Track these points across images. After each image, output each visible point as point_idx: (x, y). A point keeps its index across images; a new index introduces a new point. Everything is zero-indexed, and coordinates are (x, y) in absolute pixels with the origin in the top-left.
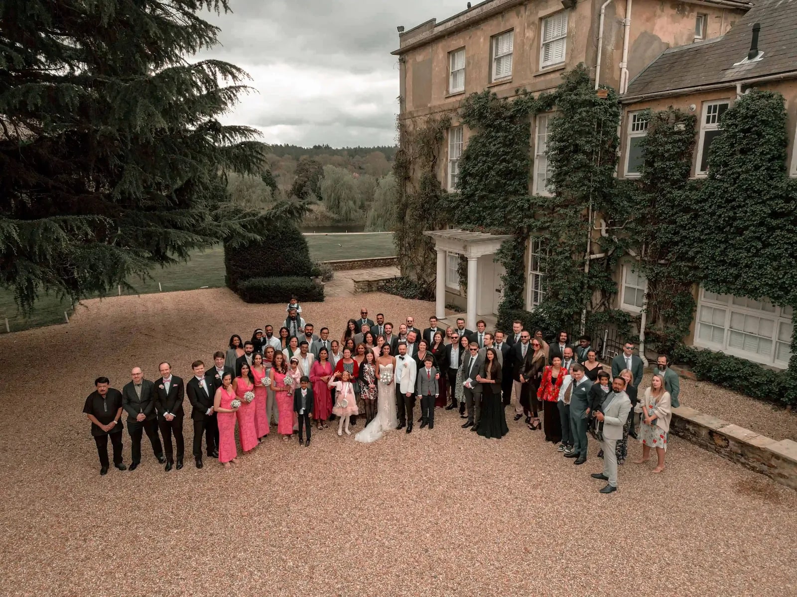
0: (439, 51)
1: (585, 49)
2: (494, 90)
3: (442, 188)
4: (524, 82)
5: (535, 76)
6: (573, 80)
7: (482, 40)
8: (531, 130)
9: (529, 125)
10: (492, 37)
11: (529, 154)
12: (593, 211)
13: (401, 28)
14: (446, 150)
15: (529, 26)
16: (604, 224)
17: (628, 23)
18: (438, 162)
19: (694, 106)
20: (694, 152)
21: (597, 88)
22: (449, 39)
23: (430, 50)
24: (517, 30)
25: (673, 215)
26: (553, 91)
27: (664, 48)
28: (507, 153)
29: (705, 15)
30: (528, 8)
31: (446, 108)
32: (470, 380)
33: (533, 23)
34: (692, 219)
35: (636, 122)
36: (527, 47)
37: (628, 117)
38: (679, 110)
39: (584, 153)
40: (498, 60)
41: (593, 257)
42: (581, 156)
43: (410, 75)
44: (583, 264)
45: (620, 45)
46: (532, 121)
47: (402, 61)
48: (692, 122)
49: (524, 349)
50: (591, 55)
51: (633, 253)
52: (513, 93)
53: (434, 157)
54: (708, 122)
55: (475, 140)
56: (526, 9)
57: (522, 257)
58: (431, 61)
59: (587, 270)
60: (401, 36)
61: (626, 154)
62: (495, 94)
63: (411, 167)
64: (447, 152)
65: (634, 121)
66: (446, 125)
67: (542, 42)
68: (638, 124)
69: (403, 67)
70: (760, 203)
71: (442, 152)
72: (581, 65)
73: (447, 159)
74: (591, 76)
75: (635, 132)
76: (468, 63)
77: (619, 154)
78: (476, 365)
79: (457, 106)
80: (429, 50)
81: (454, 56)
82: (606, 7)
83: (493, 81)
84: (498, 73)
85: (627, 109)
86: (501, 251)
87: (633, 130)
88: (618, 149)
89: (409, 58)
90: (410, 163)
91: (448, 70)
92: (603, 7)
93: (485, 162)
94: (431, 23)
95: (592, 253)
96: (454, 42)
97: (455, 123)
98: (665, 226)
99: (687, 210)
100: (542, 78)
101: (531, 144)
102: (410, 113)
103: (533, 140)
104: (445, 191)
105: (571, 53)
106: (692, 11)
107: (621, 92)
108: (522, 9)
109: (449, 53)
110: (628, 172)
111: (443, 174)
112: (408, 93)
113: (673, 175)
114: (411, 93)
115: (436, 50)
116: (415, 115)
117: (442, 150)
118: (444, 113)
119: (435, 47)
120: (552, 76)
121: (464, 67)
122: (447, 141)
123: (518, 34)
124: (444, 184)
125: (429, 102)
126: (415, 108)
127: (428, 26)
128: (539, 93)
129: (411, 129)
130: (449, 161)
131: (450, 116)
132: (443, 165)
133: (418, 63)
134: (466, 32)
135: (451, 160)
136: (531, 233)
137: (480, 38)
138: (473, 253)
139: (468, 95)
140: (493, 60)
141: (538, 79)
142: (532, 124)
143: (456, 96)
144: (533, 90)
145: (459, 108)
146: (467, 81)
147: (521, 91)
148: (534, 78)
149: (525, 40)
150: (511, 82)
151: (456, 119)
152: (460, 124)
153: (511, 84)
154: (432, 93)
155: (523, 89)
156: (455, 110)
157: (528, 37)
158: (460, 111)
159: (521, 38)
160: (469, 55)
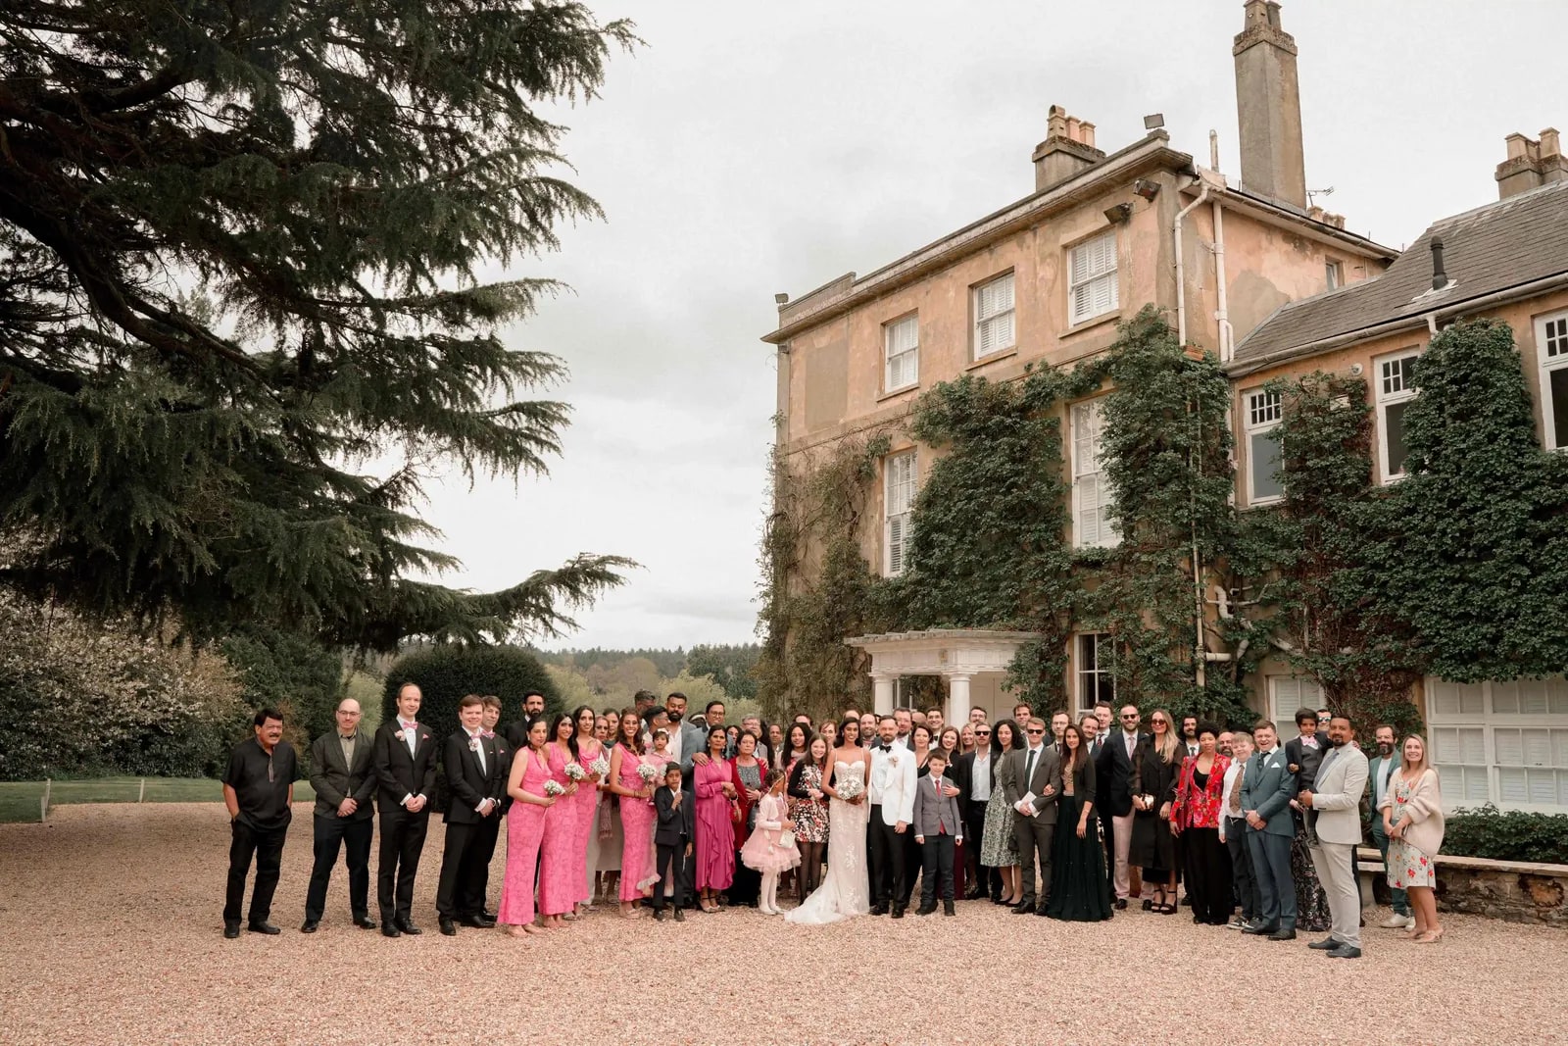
0: (865, 322)
1: (1154, 283)
2: (977, 374)
3: (872, 572)
4: (1042, 351)
5: (1062, 338)
6: (1138, 333)
7: (952, 294)
8: (1062, 431)
9: (1058, 421)
10: (972, 287)
11: (1062, 474)
12: (1201, 566)
13: (781, 297)
14: (879, 498)
15: (1043, 261)
16: (1223, 595)
17: (1221, 250)
18: (862, 524)
19: (1358, 365)
20: (1373, 442)
21: (1183, 343)
22: (886, 301)
23: (845, 325)
24: (1020, 270)
25: (1356, 549)
26: (1102, 357)
27: (1283, 302)
28: (1018, 474)
29: (1338, 263)
30: (1040, 232)
31: (878, 420)
32: (1030, 797)
33: (1051, 255)
34: (1394, 548)
35: (1258, 409)
36: (1043, 294)
37: (1242, 400)
38: (1333, 375)
39: (1176, 447)
40: (984, 325)
41: (1210, 656)
42: (1170, 454)
43: (799, 375)
44: (1192, 670)
45: (1212, 281)
46: (1062, 414)
47: (785, 351)
48: (1359, 392)
49: (1130, 742)
50: (1167, 292)
51: (1286, 646)
52: (1022, 372)
53: (854, 514)
54: (1387, 389)
55: (946, 466)
56: (1035, 235)
57: (1060, 677)
58: (846, 344)
59: (1201, 681)
60: (781, 310)
61: (1246, 464)
62: (983, 379)
63: (800, 544)
64: (882, 502)
65: (1254, 406)
66: (881, 450)
67: (1070, 284)
68: (1262, 412)
69: (785, 362)
70: (1511, 497)
71: (870, 503)
72: (1148, 308)
73: (882, 515)
74: (1171, 323)
75: (1259, 424)
76: (924, 336)
77: (1235, 465)
78: (1042, 764)
79: (905, 412)
80: (841, 325)
81: (892, 330)
82: (1184, 218)
83: (976, 359)
84: (985, 345)
85: (1238, 386)
86: (1017, 667)
87: (1254, 421)
88: (1230, 457)
89: (800, 346)
90: (797, 535)
91: (881, 353)
92: (1178, 217)
93: (970, 498)
94: (847, 279)
95: (1207, 649)
96: (894, 305)
97: (899, 442)
98: (1346, 571)
99: (1380, 535)
100: (1078, 339)
101: (1063, 457)
102: (800, 440)
103: (1067, 449)
104: (877, 577)
105: (1129, 292)
106: (1317, 251)
107: (1224, 358)
108: (1029, 236)
109: (884, 325)
110: (1256, 496)
111: (874, 545)
112: (795, 407)
113: (1344, 477)
114: (803, 405)
115: (858, 324)
116: (810, 443)
117: (870, 498)
118: (874, 429)
119: (853, 318)
120: (1096, 332)
121: (916, 344)
122: (882, 481)
123: (1024, 276)
124: (877, 564)
125: (842, 417)
126: (810, 431)
127: (839, 287)
128: (1074, 364)
129: (801, 470)
130: (885, 519)
131: (888, 433)
132: (873, 527)
133: (819, 350)
134: (918, 286)
135: (889, 518)
136: (1076, 628)
137: (947, 291)
138: (959, 667)
139: (926, 390)
140: (975, 324)
141: (1069, 342)
142: (1063, 419)
143: (900, 396)
144: (1061, 361)
145: (908, 415)
146: (923, 366)
147: (1037, 367)
148: (1061, 341)
149: (1037, 283)
150: (1014, 354)
151: (901, 438)
152: (910, 446)
153: (1016, 357)
154: (848, 398)
155: (1039, 361)
156: (898, 420)
157: (1042, 278)
158: (909, 422)
159: (1030, 281)
160: (925, 323)
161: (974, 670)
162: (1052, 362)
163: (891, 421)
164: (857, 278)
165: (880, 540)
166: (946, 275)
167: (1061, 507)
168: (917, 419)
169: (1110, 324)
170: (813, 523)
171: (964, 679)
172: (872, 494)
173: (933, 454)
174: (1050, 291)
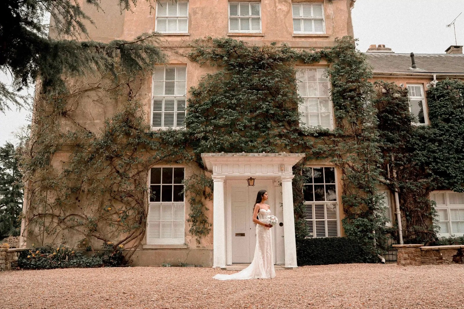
1: (346, 29)
2: (236, 39)
4: (281, 39)
19: (402, 84)
36: (281, 16)
73: (149, 95)
76: (194, 12)
79: (178, 45)
91: (155, 13)
92: (351, 9)
100: (303, 40)
105: (333, 29)
111: (147, 110)
117: (144, 84)
120: (314, 40)
135: (153, 97)
141: (298, 40)
143: (172, 37)
144: (294, 46)
145: (181, 47)
146: (192, 26)
147: (280, 45)
148: (293, 38)
149: (277, 10)
150: (263, 36)
151: (173, 58)
152: (180, 63)
153: (263, 38)
154: (125, 29)
155: (281, 43)
156: (171, 48)
157: (280, 9)
158: (181, 51)
159: (272, 8)
160: (195, 7)
162: (289, 45)
163: (166, 48)
165: (150, 107)
167: (296, 109)
168: (190, 51)
169: (322, 38)
170: (86, 91)
171: (291, 180)
172: (146, 82)
173: (200, 70)
174: (285, 16)
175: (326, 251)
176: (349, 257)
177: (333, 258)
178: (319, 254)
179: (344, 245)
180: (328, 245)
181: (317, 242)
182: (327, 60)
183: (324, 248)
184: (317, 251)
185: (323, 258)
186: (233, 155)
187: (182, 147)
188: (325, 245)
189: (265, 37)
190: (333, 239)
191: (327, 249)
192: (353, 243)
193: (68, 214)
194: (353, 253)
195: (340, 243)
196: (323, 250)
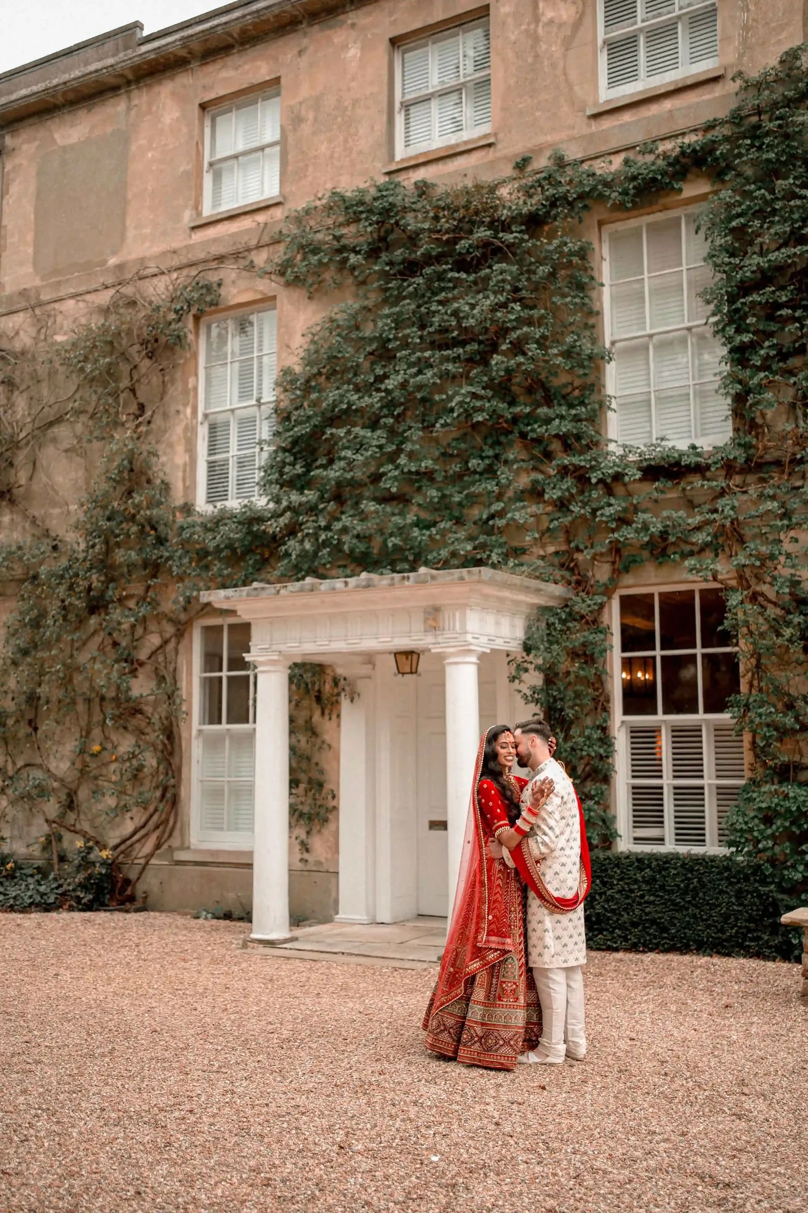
0: (168, 101)
1: (799, 17)
3: (179, 502)
4: (551, 138)
5: (596, 116)
9: (590, 245)
10: (395, 42)
11: (595, 332)
14: (191, 382)
18: (158, 423)
22: (210, 68)
23: (122, 107)
24: (502, 11)
26: (687, 140)
31: (195, 255)
36: (552, 47)
40: (411, 106)
43: (21, 188)
46: (594, 238)
52: (508, 171)
53: (143, 408)
58: (124, 138)
63: (21, 457)
64: (195, 389)
66: (199, 305)
67: (600, 34)
71: (174, 390)
73: (196, 411)
76: (294, 121)
79: (254, 242)
80: (116, 108)
83: (398, 157)
84: (411, 141)
89: (23, 143)
90: (16, 445)
91: (199, 155)
94: (124, 35)
96: (224, 74)
97: (238, 291)
100: (627, 117)
101: (596, 305)
102: (23, 293)
103: (600, 295)
104: (187, 509)
109: (203, 107)
111: (182, 457)
114: (30, 237)
115: (150, 105)
116: (45, 297)
117: (173, 381)
118: (185, 272)
119: (141, 98)
120: (668, 104)
121: (277, 137)
122: (195, 355)
123: (510, 21)
124: (186, 488)
125: (114, 253)
126: (42, 279)
127: (109, 45)
128: (622, 156)
129: (25, 340)
130: (200, 417)
131: (213, 278)
132: (179, 430)
133: (64, 148)
134: (281, 42)
135: (206, 416)
136: (628, 579)
137: (345, 47)
138: (469, 638)
139: (299, 204)
140: (397, 106)
141: (607, 123)
142: (596, 245)
143: (239, 220)
144: (592, 152)
145: (259, 247)
146: (290, 168)
147: (542, 162)
148: (593, 122)
149: (540, 30)
150: (490, 145)
151: (242, 284)
152: (259, 296)
153: (492, 150)
154: (128, 223)
155: (548, 153)
156: (237, 256)
157: (551, 21)
158: (260, 258)
159: (523, 27)
160: (298, 99)
161: (482, 645)
162: (573, 153)
163: (221, 259)
164: (146, 33)
165: (191, 449)
166: (344, 22)
167: (593, 385)
168: (280, 253)
169: (699, 91)
170: (51, 424)
171: (474, 659)
172: (178, 375)
173: (312, 307)
174: (567, 44)
175: (640, 904)
176: (722, 931)
177: (664, 929)
178: (613, 911)
179: (703, 886)
180: (647, 883)
181: (606, 870)
182: (709, 176)
183: (632, 891)
184: (607, 901)
185: (627, 929)
186: (278, 592)
187: (251, 562)
188: (636, 881)
189: (499, 146)
190: (665, 863)
191: (642, 896)
192: (738, 882)
193: (20, 764)
194: (737, 919)
195: (688, 879)
196: (627, 897)
